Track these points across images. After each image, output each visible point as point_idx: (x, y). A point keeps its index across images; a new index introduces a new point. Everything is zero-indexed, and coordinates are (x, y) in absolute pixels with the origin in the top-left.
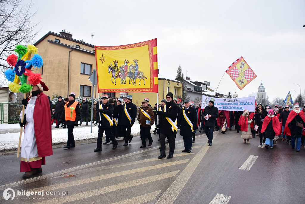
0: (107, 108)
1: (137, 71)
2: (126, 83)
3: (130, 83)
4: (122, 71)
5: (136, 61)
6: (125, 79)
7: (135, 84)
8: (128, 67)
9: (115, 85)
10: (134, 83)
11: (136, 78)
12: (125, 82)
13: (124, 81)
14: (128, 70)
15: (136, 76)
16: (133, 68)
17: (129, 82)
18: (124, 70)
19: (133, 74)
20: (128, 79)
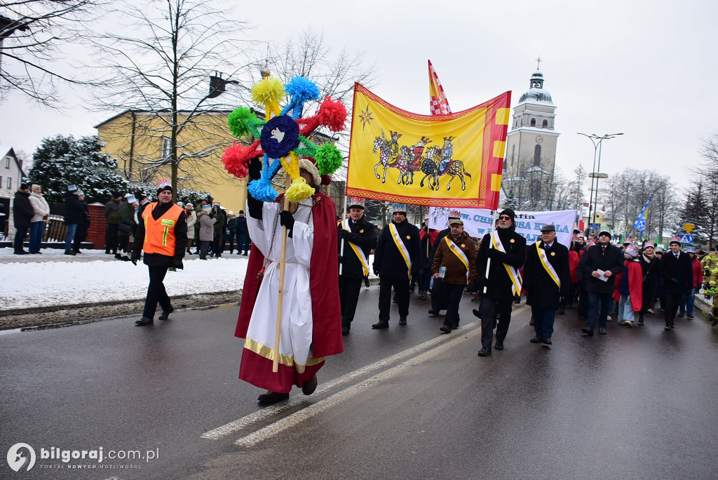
0: (362, 231)
1: (447, 161)
2: (411, 183)
3: (422, 185)
4: (407, 157)
5: (449, 140)
6: (412, 174)
7: (435, 187)
8: (425, 150)
9: (383, 182)
10: (434, 184)
11: (440, 173)
12: (410, 180)
13: (407, 178)
14: (424, 155)
15: (442, 170)
16: (439, 152)
17: (422, 181)
18: (413, 155)
19: (436, 166)
20: (419, 175)
